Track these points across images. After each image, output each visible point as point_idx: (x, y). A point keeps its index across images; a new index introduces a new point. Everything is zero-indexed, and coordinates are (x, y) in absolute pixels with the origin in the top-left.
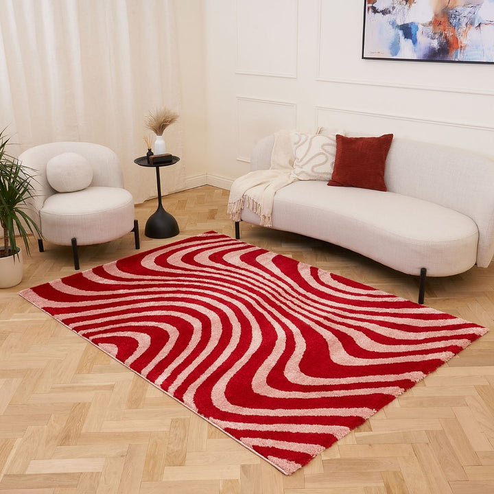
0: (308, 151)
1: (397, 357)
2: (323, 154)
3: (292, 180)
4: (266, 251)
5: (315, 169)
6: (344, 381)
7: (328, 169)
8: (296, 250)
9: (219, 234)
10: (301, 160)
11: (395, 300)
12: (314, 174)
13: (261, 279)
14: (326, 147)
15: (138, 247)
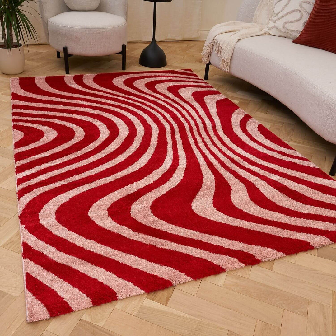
0: (285, 7)
1: (261, 224)
2: (298, 11)
3: (263, 32)
4: (220, 93)
5: (287, 26)
6: (183, 232)
7: (299, 27)
8: (245, 98)
9: (194, 73)
10: (277, 15)
11: (305, 163)
12: (284, 31)
13: (193, 113)
14: (304, 5)
15: (124, 68)
